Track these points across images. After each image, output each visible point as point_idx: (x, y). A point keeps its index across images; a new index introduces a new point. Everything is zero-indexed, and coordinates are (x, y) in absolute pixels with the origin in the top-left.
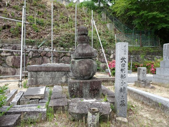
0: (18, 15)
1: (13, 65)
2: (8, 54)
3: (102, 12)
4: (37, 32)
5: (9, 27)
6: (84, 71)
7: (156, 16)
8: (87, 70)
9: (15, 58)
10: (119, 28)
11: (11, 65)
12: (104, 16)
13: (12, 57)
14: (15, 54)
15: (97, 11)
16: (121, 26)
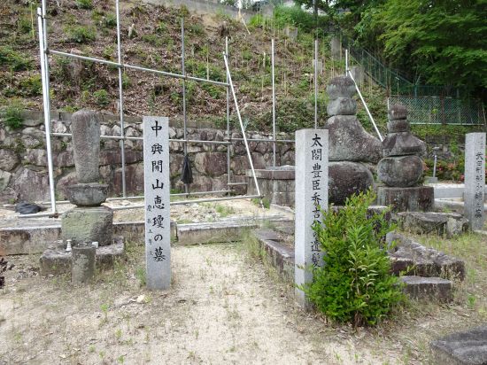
0: (165, 58)
1: (207, 171)
2: (197, 149)
3: (329, 37)
4: (218, 98)
5: (166, 89)
6: (410, 174)
7: (481, 58)
8: (415, 172)
9: (207, 156)
10: (378, 77)
11: (203, 171)
12: (335, 45)
13: (204, 154)
14: (206, 148)
15: (317, 31)
16: (382, 73)
